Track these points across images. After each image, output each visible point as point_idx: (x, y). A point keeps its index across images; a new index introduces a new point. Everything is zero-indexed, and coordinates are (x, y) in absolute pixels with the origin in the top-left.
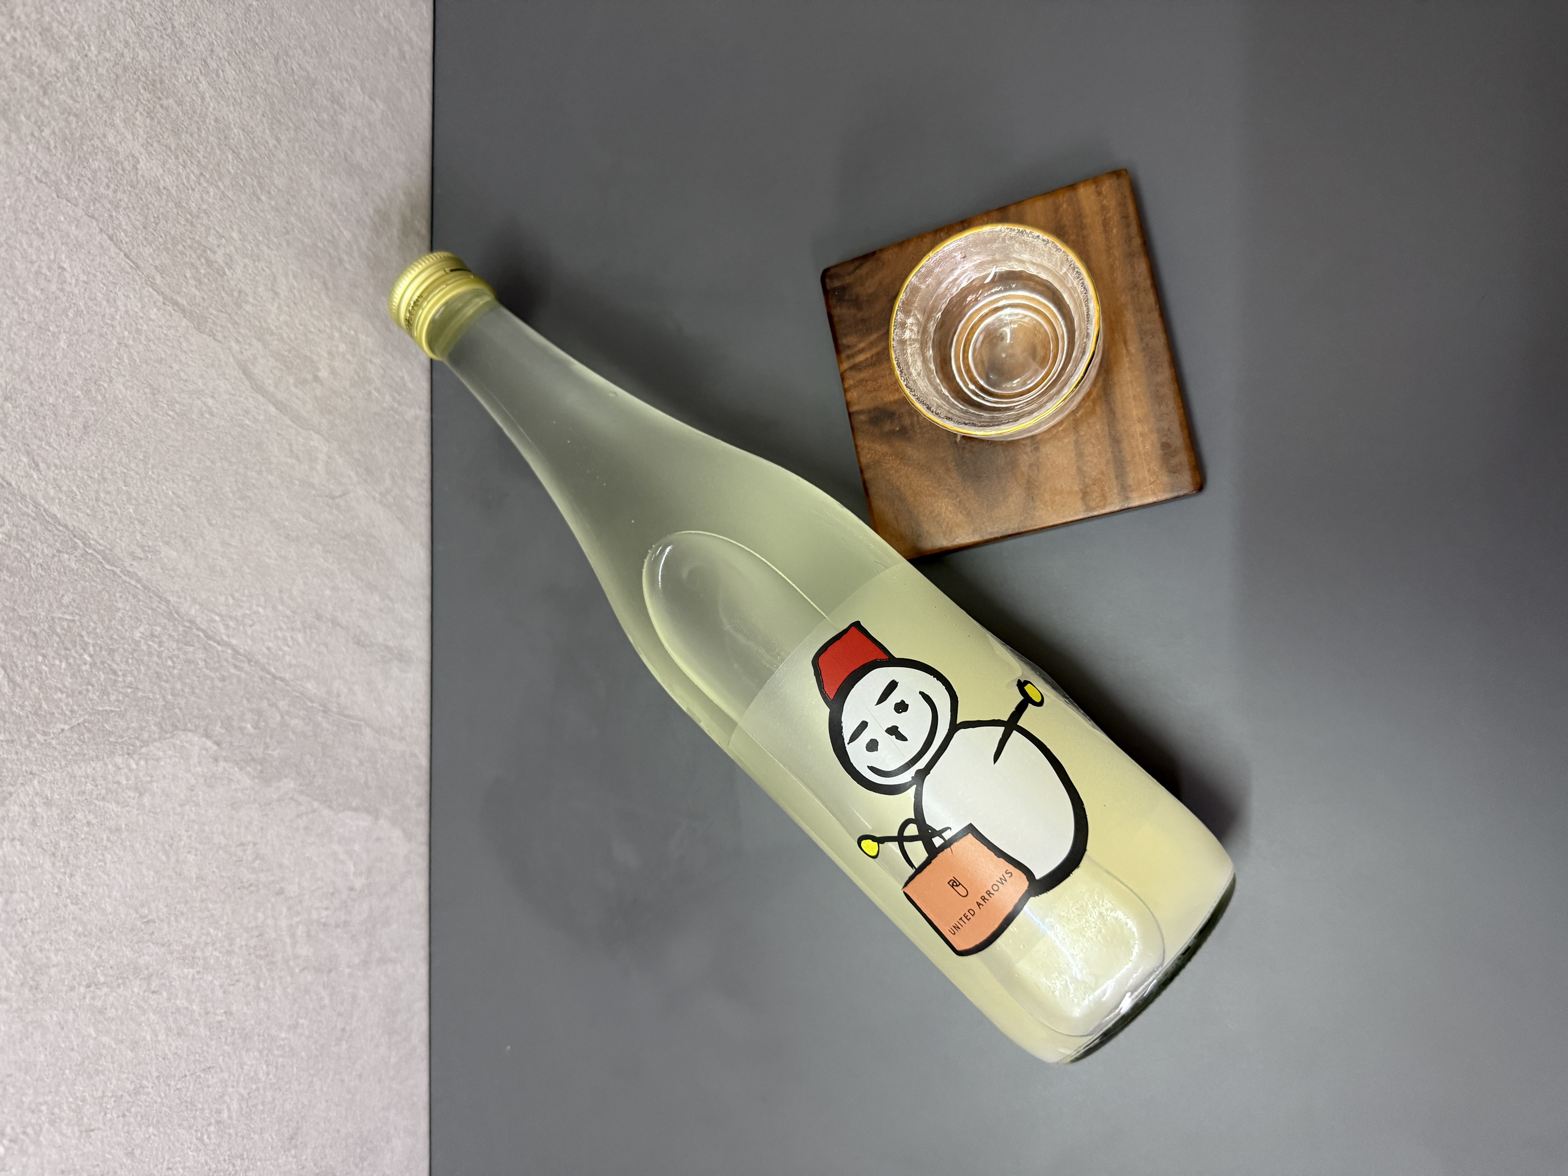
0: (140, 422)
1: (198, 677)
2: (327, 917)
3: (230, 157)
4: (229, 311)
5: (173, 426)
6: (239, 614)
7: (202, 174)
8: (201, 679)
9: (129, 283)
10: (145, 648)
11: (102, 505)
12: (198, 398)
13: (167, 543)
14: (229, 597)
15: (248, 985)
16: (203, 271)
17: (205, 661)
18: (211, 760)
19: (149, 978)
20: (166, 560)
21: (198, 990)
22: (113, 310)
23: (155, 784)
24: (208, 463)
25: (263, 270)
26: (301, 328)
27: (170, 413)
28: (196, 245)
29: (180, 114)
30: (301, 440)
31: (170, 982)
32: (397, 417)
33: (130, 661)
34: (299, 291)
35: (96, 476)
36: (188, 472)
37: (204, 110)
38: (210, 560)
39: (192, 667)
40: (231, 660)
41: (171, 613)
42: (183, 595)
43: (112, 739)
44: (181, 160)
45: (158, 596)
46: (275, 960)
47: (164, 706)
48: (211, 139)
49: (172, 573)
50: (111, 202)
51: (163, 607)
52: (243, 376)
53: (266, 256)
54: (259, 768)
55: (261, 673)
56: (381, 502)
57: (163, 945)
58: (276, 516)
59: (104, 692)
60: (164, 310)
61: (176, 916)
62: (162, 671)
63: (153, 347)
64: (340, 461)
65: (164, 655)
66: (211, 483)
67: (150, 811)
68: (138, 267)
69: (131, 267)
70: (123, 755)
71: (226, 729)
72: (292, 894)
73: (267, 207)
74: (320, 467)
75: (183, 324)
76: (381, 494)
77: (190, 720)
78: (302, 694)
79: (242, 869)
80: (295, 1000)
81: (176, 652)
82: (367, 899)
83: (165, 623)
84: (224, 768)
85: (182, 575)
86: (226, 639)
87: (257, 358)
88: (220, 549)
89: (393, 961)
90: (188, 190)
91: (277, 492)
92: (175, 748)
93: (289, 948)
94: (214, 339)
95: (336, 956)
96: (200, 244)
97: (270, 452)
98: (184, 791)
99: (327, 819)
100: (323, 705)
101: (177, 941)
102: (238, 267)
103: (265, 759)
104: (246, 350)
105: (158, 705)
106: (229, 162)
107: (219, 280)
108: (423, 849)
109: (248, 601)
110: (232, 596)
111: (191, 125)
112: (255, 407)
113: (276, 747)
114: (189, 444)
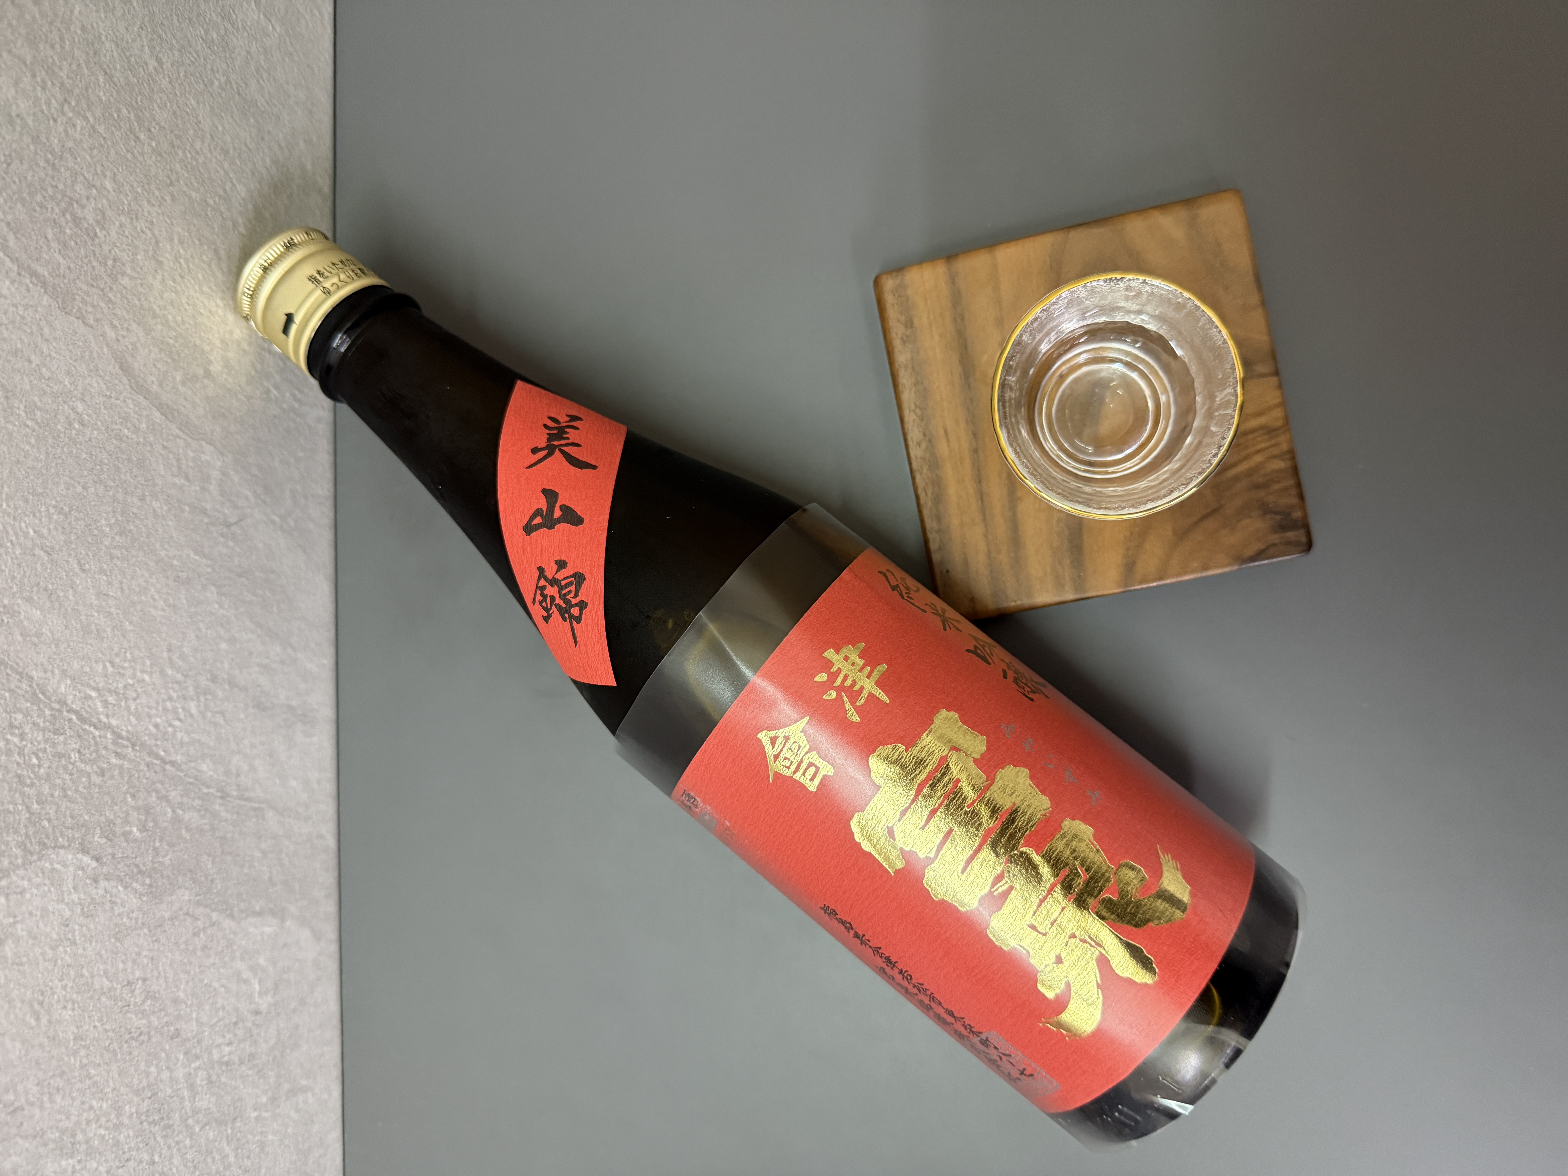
1: (71, 774)
2: (230, 1053)
3: (101, 79)
4: (102, 286)
5: (33, 441)
6: (120, 685)
7: (66, 100)
8: (75, 776)
10: (2, 744)
12: (65, 402)
13: (29, 600)
14: (108, 665)
15: (141, 1162)
16: (68, 231)
17: (79, 752)
18: (88, 881)
20: (26, 623)
23: (19, 926)
24: (79, 489)
25: (142, 231)
26: (187, 307)
27: (29, 423)
28: (60, 197)
29: (37, 16)
30: (191, 454)
32: (298, 419)
34: (187, 261)
36: (54, 502)
37: (68, 12)
38: (83, 618)
39: (63, 762)
40: (111, 747)
41: (35, 694)
42: (50, 667)
44: (39, 79)
45: (18, 673)
46: (171, 1122)
47: (29, 819)
48: (77, 53)
49: (35, 640)
51: (24, 686)
52: (121, 372)
53: (146, 214)
54: (148, 881)
55: (148, 759)
56: (281, 528)
57: (35, 1137)
58: (163, 553)
60: (20, 283)
61: (50, 1095)
62: (25, 773)
63: (6, 334)
64: (236, 479)
65: (26, 751)
66: (81, 515)
67: (13, 963)
71: (107, 837)
72: (189, 1035)
73: (147, 149)
74: (213, 488)
75: (44, 302)
76: (281, 517)
77: (62, 833)
78: (195, 778)
79: (129, 1015)
80: (195, 1167)
81: (42, 746)
82: (274, 1022)
83: (27, 708)
84: (105, 889)
85: (48, 641)
86: (104, 720)
87: (137, 348)
88: (95, 602)
89: (303, 1090)
90: (49, 120)
91: (164, 523)
92: (43, 873)
93: (187, 1103)
94: (83, 322)
95: (241, 1099)
96: (64, 195)
97: (154, 470)
98: (56, 929)
99: (227, 932)
100: (221, 790)
101: (51, 1128)
102: (112, 227)
103: (154, 869)
104: (124, 337)
105: (20, 819)
106: (99, 86)
107: (89, 243)
108: (333, 948)
109: (131, 667)
110: (112, 663)
111: (51, 32)
112: (135, 412)
113: (168, 851)
114: (53, 465)
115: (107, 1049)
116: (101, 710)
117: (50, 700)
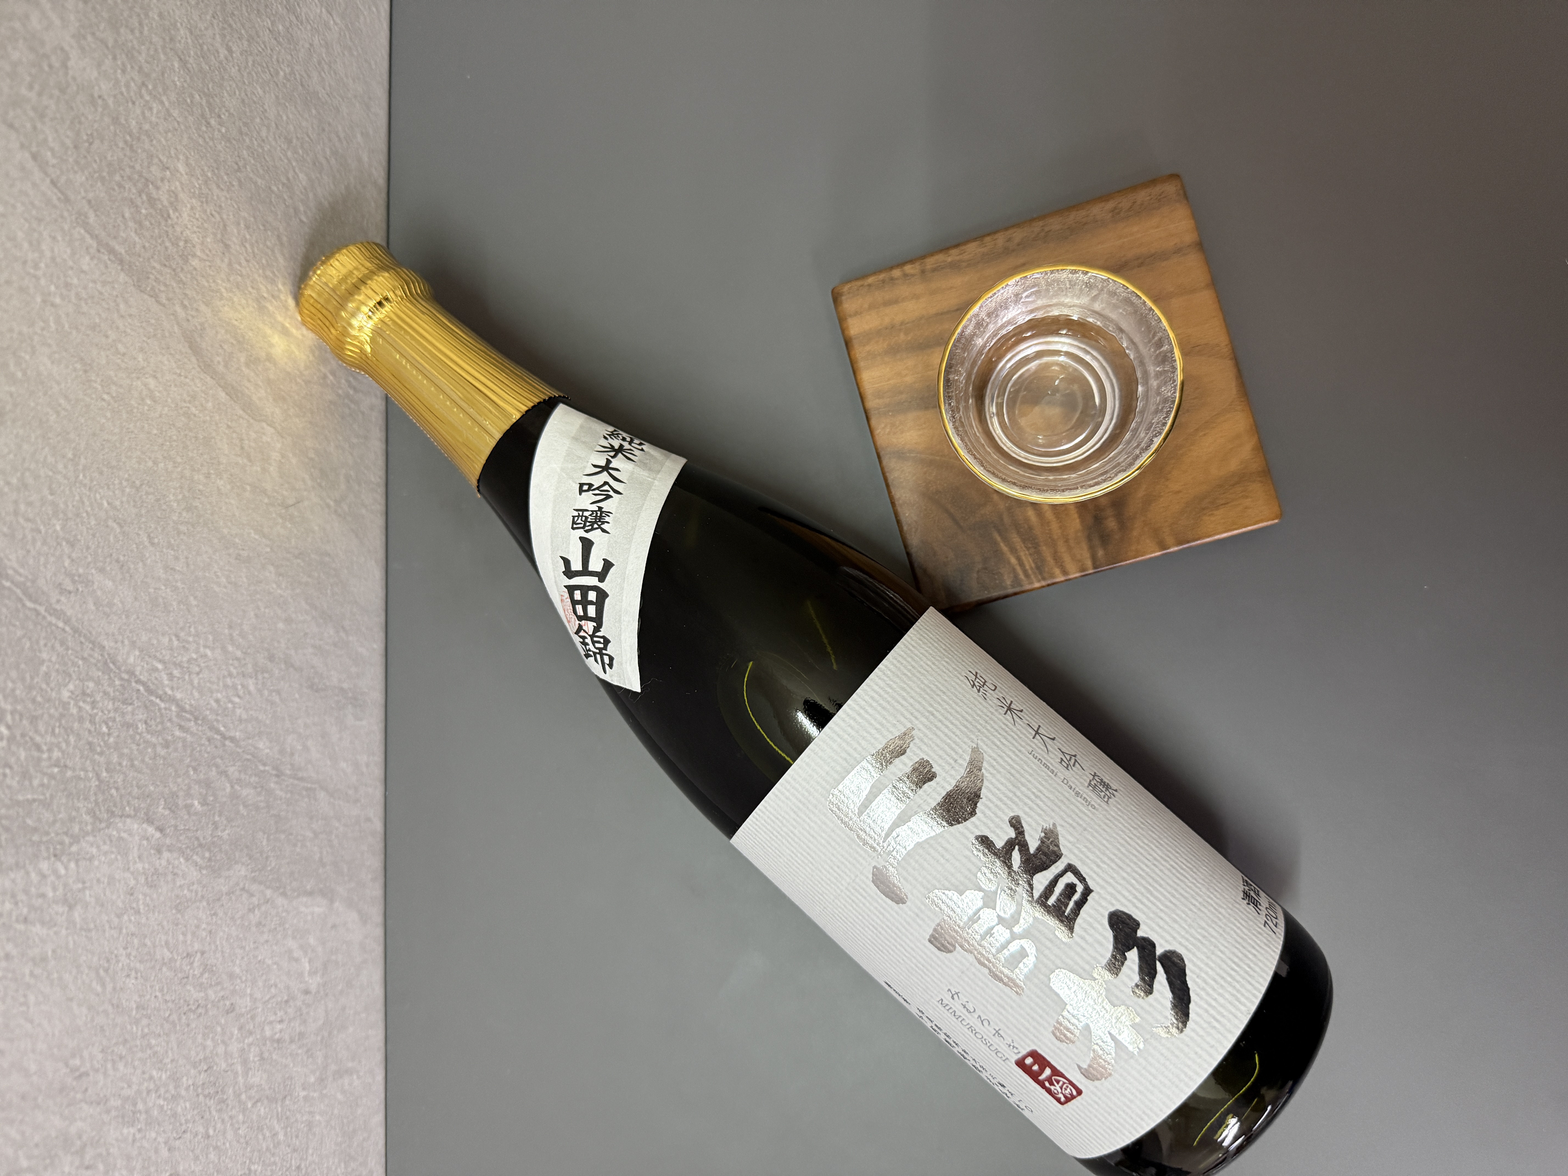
0: (68, 407)
1: (138, 745)
2: (281, 1031)
3: (176, 65)
4: (174, 267)
5: (109, 415)
6: (185, 659)
7: (143, 84)
8: (142, 746)
9: (56, 221)
10: (74, 711)
11: (21, 521)
12: (138, 378)
13: (102, 570)
14: (174, 638)
15: (196, 1134)
16: (143, 211)
17: (146, 723)
18: (152, 852)
19: (81, 1152)
20: (99, 593)
21: (140, 1154)
22: (36, 255)
23: (87, 892)
24: (150, 464)
25: (212, 215)
27: (105, 396)
28: (136, 177)
30: (253, 435)
31: (107, 1150)
32: (353, 406)
33: (57, 730)
34: (252, 245)
35: (14, 481)
36: (126, 476)
38: (152, 590)
39: (131, 732)
40: (175, 719)
41: (106, 663)
42: (120, 638)
43: (36, 838)
44: (119, 63)
45: (91, 642)
46: (225, 1097)
47: (98, 787)
48: (155, 39)
49: (107, 609)
50: (34, 109)
51: (96, 655)
52: (189, 351)
53: (215, 197)
54: (207, 855)
55: (209, 734)
56: (336, 511)
57: (99, 1104)
58: (225, 531)
59: (25, 775)
60: (99, 259)
61: (114, 1062)
62: (95, 740)
63: (85, 308)
64: (294, 461)
65: (97, 719)
66: (151, 490)
67: (82, 929)
68: (67, 200)
69: (59, 199)
70: (48, 858)
71: (170, 809)
72: (243, 1010)
73: (217, 135)
74: (273, 469)
75: (121, 279)
76: (335, 501)
77: (128, 802)
78: (253, 755)
79: (188, 987)
80: (247, 1143)
81: (112, 715)
82: (323, 1002)
83: (98, 677)
84: (168, 860)
85: (119, 612)
86: (170, 692)
87: (205, 329)
88: (163, 576)
89: (349, 1072)
90: (127, 102)
91: (227, 500)
92: (111, 841)
93: (240, 1078)
94: (157, 301)
95: (291, 1078)
96: (141, 176)
97: (219, 449)
98: (122, 897)
99: (281, 909)
100: (276, 768)
101: (114, 1095)
102: (184, 209)
103: (213, 843)
104: (193, 317)
105: (91, 786)
106: (174, 71)
107: (163, 223)
108: (379, 932)
109: (195, 642)
110: (177, 636)
111: (131, 17)
112: (202, 391)
113: (226, 826)
114: (126, 439)
115: (166, 1020)
116: (166, 682)
117: (119, 669)
